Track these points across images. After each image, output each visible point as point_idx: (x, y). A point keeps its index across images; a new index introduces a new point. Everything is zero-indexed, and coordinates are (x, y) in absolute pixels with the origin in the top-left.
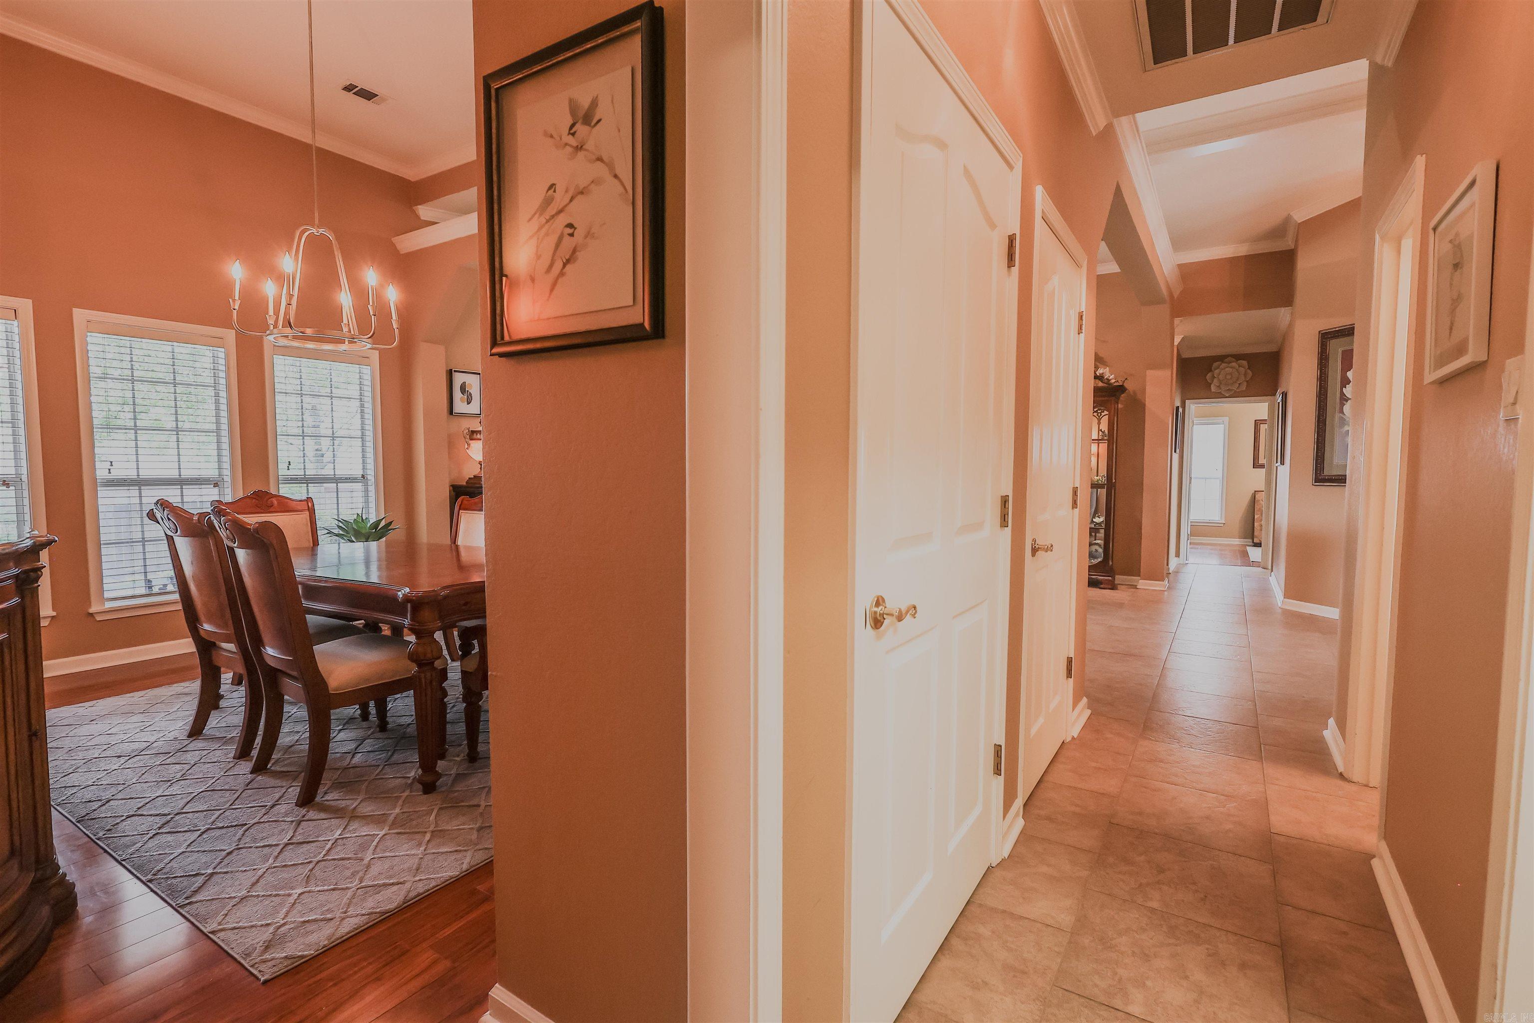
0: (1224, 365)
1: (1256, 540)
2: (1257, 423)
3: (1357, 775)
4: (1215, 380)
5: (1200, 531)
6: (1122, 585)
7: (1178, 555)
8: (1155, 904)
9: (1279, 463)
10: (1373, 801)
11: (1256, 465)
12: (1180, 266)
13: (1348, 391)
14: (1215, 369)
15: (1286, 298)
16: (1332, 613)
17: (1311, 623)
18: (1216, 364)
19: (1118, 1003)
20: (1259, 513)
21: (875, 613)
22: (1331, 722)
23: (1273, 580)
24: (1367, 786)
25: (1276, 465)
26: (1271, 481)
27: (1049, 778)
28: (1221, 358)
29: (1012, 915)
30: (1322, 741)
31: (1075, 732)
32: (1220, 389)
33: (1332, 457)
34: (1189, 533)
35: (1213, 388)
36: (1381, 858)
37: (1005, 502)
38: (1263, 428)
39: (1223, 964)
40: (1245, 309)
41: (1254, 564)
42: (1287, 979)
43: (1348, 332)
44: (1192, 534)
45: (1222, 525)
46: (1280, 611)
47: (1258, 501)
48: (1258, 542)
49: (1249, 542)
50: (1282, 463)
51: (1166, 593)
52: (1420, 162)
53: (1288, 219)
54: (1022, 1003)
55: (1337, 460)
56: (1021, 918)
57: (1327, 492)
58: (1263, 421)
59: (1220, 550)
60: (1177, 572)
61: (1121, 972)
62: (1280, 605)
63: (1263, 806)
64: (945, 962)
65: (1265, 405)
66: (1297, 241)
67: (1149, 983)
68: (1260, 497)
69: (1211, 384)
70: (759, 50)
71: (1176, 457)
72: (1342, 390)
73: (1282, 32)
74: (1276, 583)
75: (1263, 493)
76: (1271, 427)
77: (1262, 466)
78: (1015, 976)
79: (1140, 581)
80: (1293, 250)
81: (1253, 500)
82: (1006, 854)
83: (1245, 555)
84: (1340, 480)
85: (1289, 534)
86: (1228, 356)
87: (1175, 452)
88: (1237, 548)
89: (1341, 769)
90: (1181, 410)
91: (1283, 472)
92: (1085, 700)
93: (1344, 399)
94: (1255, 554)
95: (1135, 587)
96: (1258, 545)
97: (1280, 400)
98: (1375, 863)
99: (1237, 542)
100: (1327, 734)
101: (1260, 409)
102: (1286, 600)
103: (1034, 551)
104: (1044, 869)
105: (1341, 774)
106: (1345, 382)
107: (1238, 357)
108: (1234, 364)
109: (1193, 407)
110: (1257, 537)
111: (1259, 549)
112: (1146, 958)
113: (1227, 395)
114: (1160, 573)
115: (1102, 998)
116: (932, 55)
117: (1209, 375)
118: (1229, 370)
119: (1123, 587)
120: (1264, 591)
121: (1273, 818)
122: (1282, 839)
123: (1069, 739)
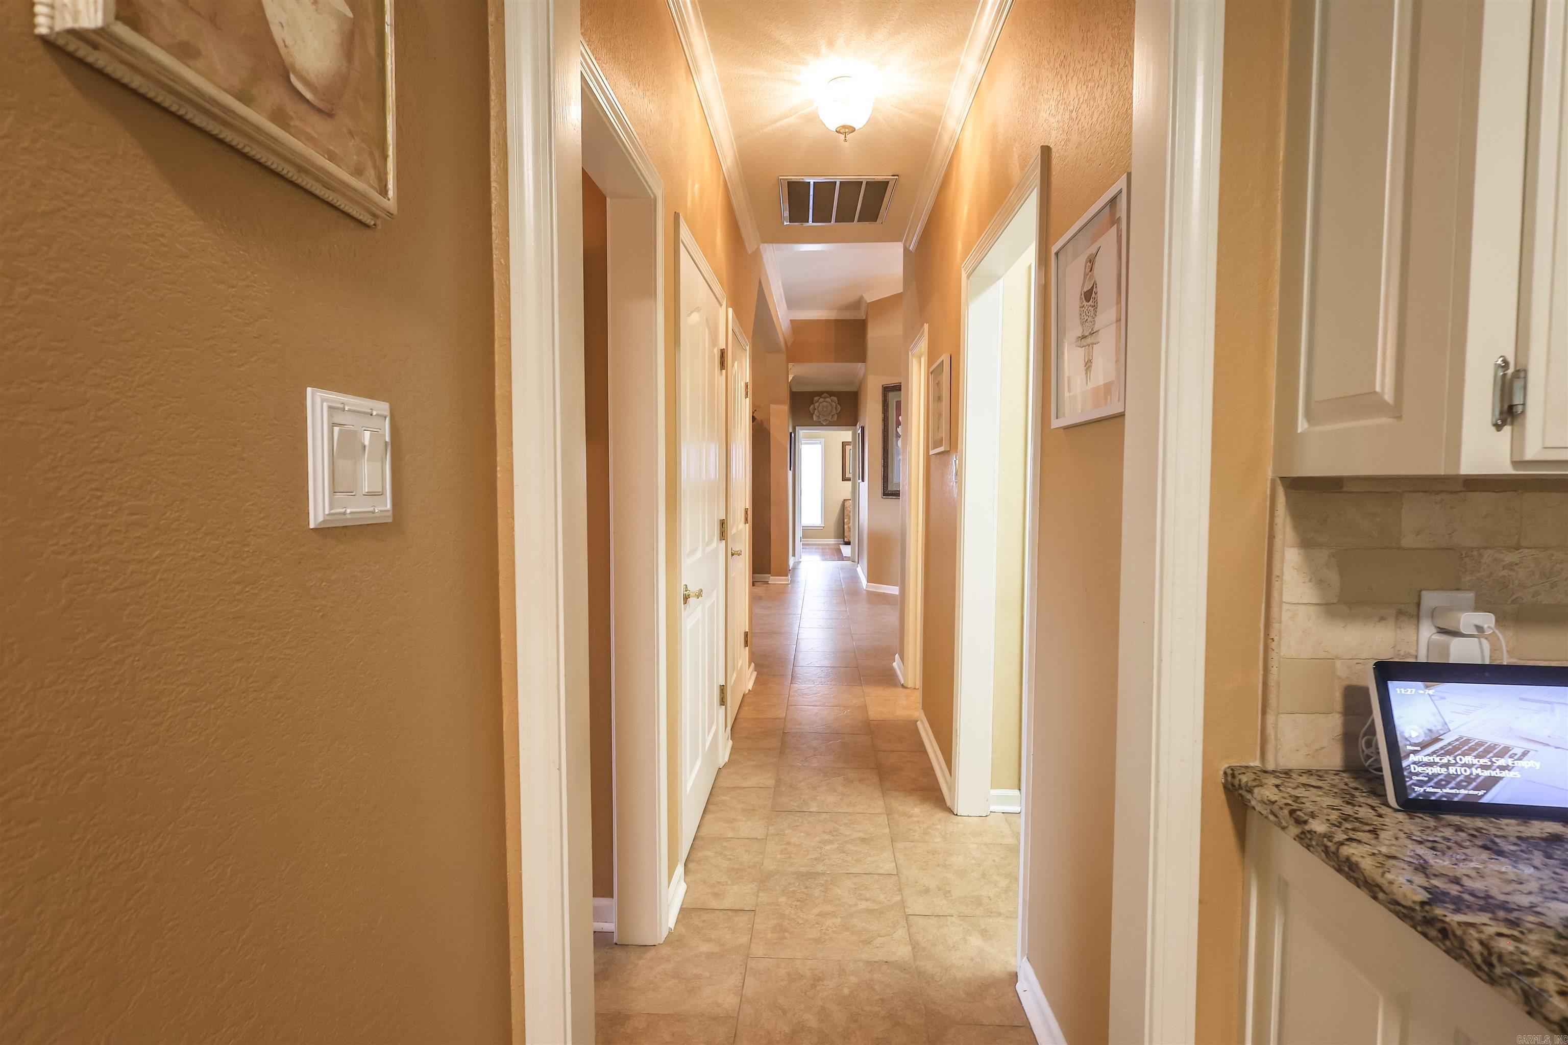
0: (821, 400)
1: (846, 540)
2: (844, 444)
3: (910, 685)
4: (816, 411)
5: (809, 532)
6: (757, 581)
7: (794, 555)
8: (815, 765)
9: (861, 480)
10: (918, 695)
11: (844, 479)
12: (792, 322)
13: (899, 430)
14: (815, 403)
15: (861, 357)
16: (894, 590)
17: (884, 598)
18: (816, 398)
19: (805, 809)
20: (847, 517)
21: (686, 594)
22: (897, 656)
23: (859, 570)
24: (915, 689)
25: (859, 481)
26: (855, 491)
27: (740, 716)
28: (820, 394)
29: (740, 788)
30: (892, 670)
31: (750, 686)
32: (820, 419)
33: (893, 478)
34: (801, 536)
35: (815, 418)
36: (922, 721)
37: (723, 524)
38: (848, 448)
39: (852, 782)
40: (836, 361)
41: (847, 559)
42: (881, 780)
43: (897, 388)
44: (805, 536)
45: (822, 528)
46: (865, 592)
47: (846, 507)
48: (847, 541)
49: (841, 541)
50: (863, 480)
51: (789, 585)
52: (926, 326)
53: (861, 299)
54: (757, 822)
55: (895, 481)
56: (745, 788)
57: (890, 501)
58: (848, 443)
59: (822, 549)
60: (794, 569)
61: (803, 797)
62: (865, 588)
63: (864, 708)
64: (708, 817)
65: (850, 433)
66: (867, 314)
67: (818, 798)
68: (847, 504)
69: (813, 414)
70: (656, 306)
71: (790, 473)
72: (896, 429)
73: (859, 223)
74: (861, 573)
75: (850, 501)
76: (854, 448)
77: (849, 480)
78: (749, 812)
79: (771, 577)
80: (864, 320)
81: (843, 507)
82: (726, 759)
83: (839, 551)
84: (896, 494)
85: (868, 534)
86: (823, 392)
87: (790, 470)
88: (833, 547)
89: (902, 682)
90: (793, 435)
91: (864, 486)
92: (753, 665)
93: (898, 436)
94: (846, 550)
95: (767, 583)
96: (848, 543)
97: (860, 431)
98: (919, 723)
99: (832, 541)
100: (895, 664)
101: (846, 435)
102: (869, 584)
103: (732, 555)
104: (751, 763)
105: (902, 685)
106: (898, 424)
107: (831, 394)
108: (828, 399)
109: (802, 432)
110: (846, 537)
111: (849, 547)
112: (814, 788)
113: (824, 424)
114: (785, 571)
115: (797, 809)
116: (696, 261)
117: (812, 406)
118: (825, 404)
119: (759, 583)
120: (854, 578)
121: (869, 713)
122: (875, 722)
123: (747, 692)
